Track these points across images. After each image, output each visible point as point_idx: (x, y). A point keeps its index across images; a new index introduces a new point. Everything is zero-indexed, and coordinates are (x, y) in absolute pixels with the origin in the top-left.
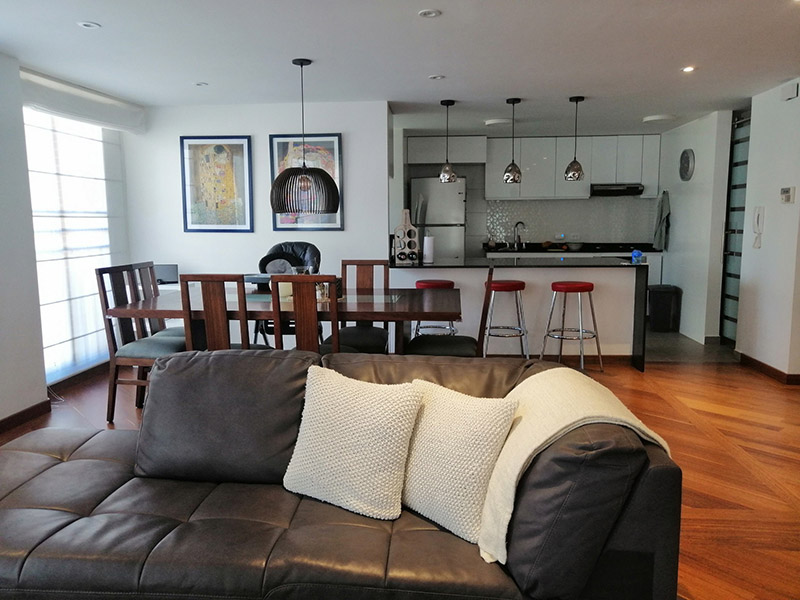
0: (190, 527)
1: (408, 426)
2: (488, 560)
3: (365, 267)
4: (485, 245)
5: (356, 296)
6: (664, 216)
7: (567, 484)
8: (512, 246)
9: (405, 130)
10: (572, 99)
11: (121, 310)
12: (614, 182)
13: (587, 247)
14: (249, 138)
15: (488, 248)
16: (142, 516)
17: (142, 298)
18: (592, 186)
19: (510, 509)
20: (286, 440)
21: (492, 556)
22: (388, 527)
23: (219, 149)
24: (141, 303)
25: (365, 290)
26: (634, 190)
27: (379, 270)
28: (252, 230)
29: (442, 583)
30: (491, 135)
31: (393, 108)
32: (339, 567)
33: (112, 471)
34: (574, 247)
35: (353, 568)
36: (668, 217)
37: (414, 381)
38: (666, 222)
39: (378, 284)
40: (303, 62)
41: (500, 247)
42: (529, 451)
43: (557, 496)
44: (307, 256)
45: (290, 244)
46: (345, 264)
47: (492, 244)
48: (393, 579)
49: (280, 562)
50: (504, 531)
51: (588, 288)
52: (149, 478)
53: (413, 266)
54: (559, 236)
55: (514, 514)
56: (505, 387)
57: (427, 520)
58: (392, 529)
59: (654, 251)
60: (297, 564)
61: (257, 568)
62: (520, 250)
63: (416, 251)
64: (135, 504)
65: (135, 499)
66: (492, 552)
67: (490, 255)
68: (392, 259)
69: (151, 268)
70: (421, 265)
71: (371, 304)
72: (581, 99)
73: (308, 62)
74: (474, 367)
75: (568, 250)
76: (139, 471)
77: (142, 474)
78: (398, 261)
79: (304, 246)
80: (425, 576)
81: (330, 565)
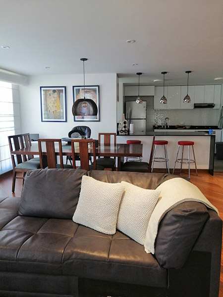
0: (37, 236)
1: (119, 199)
2: (148, 252)
3: (107, 135)
4: (154, 126)
5: (104, 147)
7: (177, 225)
8: (164, 127)
9: (124, 84)
10: (186, 72)
11: (17, 152)
12: (203, 103)
13: (192, 127)
14: (65, 87)
15: (155, 127)
16: (20, 231)
17: (25, 147)
18: (195, 104)
19: (156, 233)
20: (73, 203)
21: (149, 251)
22: (110, 238)
23: (54, 91)
24: (25, 149)
25: (107, 144)
26: (211, 106)
27: (112, 137)
28: (66, 121)
29: (129, 261)
30: (156, 85)
31: (119, 76)
32: (91, 253)
33: (10, 213)
34: (187, 127)
35: (96, 254)
37: (122, 182)
39: (112, 142)
40: (84, 60)
41: (159, 127)
42: (164, 212)
43: (174, 229)
44: (86, 131)
45: (80, 127)
46: (100, 134)
47: (156, 126)
48: (111, 259)
49: (69, 251)
50: (154, 241)
51: (192, 144)
52: (24, 216)
53: (126, 135)
54: (181, 123)
55: (157, 235)
56: (156, 185)
57: (126, 235)
58: (112, 238)
60: (75, 252)
61: (60, 253)
62: (167, 128)
63: (127, 129)
64: (17, 226)
65: (18, 224)
66: (149, 249)
67: (155, 130)
68: (118, 132)
69: (29, 136)
70: (129, 135)
71: (109, 150)
72: (190, 72)
73: (86, 59)
74: (145, 176)
75: (185, 129)
76: (20, 213)
77: (21, 214)
78: (120, 133)
79: (85, 127)
80: (123, 258)
81: (88, 253)
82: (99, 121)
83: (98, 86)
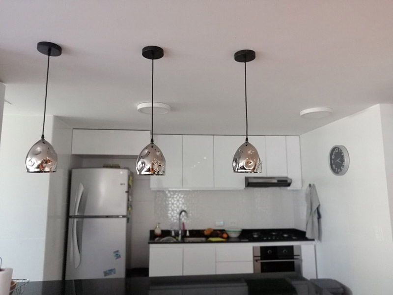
4: (152, 233)
6: (315, 208)
8: (177, 234)
12: (264, 176)
13: (246, 235)
15: (153, 236)
18: (246, 179)
34: (234, 235)
36: (318, 209)
38: (317, 213)
47: (158, 232)
59: (307, 239)
62: (184, 240)
75: (228, 240)
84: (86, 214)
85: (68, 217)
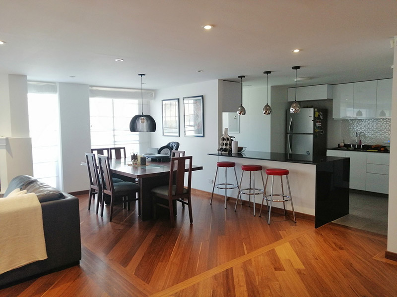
10: (294, 68)
63: (228, 147)
79: (176, 143)
82: (204, 136)
83: (202, 96)
84: (293, 132)
85: (286, 133)
